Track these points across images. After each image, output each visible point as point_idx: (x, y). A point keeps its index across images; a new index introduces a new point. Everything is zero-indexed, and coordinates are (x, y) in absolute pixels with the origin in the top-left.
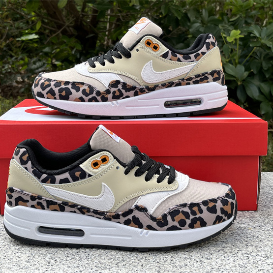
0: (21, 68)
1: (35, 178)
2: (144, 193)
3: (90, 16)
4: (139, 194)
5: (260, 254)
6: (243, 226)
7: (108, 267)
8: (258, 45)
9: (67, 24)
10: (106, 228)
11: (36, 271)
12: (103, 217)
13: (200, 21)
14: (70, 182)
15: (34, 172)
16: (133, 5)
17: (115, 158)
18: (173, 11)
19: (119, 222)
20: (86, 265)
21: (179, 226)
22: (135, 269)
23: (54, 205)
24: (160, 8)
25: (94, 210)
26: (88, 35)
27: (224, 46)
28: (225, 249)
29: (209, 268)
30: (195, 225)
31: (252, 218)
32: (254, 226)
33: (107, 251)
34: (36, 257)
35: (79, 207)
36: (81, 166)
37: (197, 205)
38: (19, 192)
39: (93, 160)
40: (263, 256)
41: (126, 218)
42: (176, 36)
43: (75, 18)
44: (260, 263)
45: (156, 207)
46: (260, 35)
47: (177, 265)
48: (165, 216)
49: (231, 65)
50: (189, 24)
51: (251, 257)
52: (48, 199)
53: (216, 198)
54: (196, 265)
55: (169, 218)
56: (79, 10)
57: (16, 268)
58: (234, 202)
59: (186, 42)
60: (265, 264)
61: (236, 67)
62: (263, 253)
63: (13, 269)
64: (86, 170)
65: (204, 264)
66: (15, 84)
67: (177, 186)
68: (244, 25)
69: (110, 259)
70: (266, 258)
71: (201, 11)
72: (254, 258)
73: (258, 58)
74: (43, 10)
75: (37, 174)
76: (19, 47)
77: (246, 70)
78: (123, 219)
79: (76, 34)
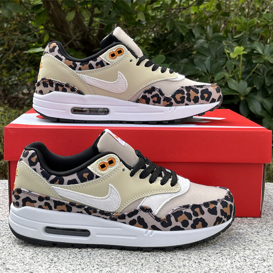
0: (27, 80)
1: (44, 179)
2: (148, 195)
3: (97, 31)
4: (144, 196)
5: (257, 257)
6: (241, 231)
7: (109, 266)
8: (261, 62)
9: (74, 37)
10: (111, 229)
11: (39, 267)
12: (109, 217)
13: (204, 38)
14: (78, 183)
15: (42, 173)
16: (140, 21)
17: (121, 160)
18: (178, 27)
19: (124, 223)
20: (88, 263)
21: (182, 227)
22: (135, 268)
23: (62, 205)
24: (165, 24)
25: (101, 211)
26: (94, 48)
27: (228, 62)
28: (223, 252)
29: (207, 269)
30: (196, 226)
31: (250, 225)
32: (252, 232)
33: (108, 251)
34: (40, 254)
35: (86, 207)
36: (89, 167)
37: (199, 206)
38: (27, 193)
39: (101, 162)
40: (259, 259)
41: (132, 219)
42: (180, 52)
43: (82, 33)
44: (256, 265)
45: (160, 208)
46: (263, 52)
47: (176, 265)
48: (168, 217)
49: (234, 81)
50: (193, 40)
51: (248, 260)
52: (55, 200)
53: (216, 200)
54: (194, 266)
55: (173, 219)
56: (87, 25)
57: (20, 264)
58: (233, 204)
59: (190, 57)
60: (262, 267)
61: (239, 83)
62: (260, 256)
63: (17, 265)
64: (93, 171)
65: (202, 265)
66: (21, 96)
67: (179, 189)
68: (248, 43)
69: (111, 258)
70: (262, 261)
71: (205, 28)
72: (251, 260)
73: (260, 74)
74: (51, 24)
75: (46, 175)
76: (26, 60)
77: (249, 86)
78: (128, 219)
79: (83, 48)
